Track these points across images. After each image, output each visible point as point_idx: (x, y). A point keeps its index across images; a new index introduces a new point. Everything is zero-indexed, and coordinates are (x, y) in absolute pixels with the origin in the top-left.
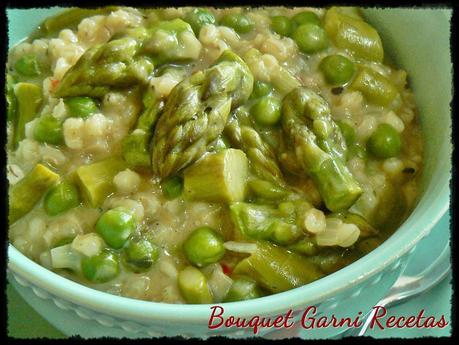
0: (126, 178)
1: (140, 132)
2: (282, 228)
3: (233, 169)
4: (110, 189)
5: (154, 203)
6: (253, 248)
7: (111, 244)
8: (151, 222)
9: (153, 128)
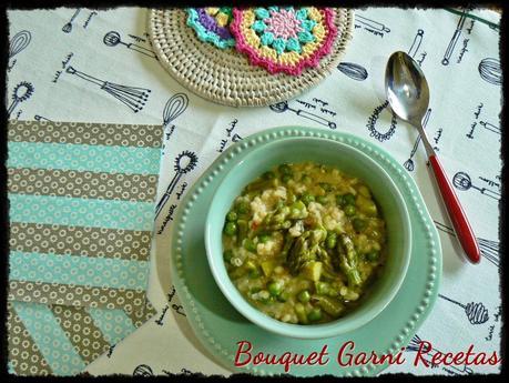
0: (279, 270)
1: (284, 253)
2: (333, 292)
3: (317, 270)
4: (273, 273)
5: (288, 279)
6: (321, 299)
7: (272, 294)
8: (287, 286)
9: (290, 251)
